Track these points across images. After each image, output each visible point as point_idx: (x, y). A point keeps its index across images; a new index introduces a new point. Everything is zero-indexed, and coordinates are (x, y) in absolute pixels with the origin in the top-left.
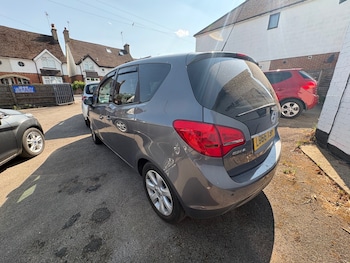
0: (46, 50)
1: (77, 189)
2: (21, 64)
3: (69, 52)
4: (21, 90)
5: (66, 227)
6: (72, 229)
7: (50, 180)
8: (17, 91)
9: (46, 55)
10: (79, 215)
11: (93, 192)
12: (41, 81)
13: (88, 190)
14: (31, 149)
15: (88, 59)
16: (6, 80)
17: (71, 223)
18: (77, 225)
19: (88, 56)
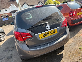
0: (12, 4)
1: (8, 50)
2: (6, 10)
3: (19, 3)
4: (5, 19)
5: (1, 59)
6: (2, 60)
7: (3, 48)
8: (4, 20)
9: (12, 6)
10: (5, 57)
11: (11, 52)
12: (11, 15)
13: (10, 51)
14: (1, 39)
15: (25, 4)
16: (3, 16)
17: (3, 59)
18: (4, 59)
19: (25, 3)
